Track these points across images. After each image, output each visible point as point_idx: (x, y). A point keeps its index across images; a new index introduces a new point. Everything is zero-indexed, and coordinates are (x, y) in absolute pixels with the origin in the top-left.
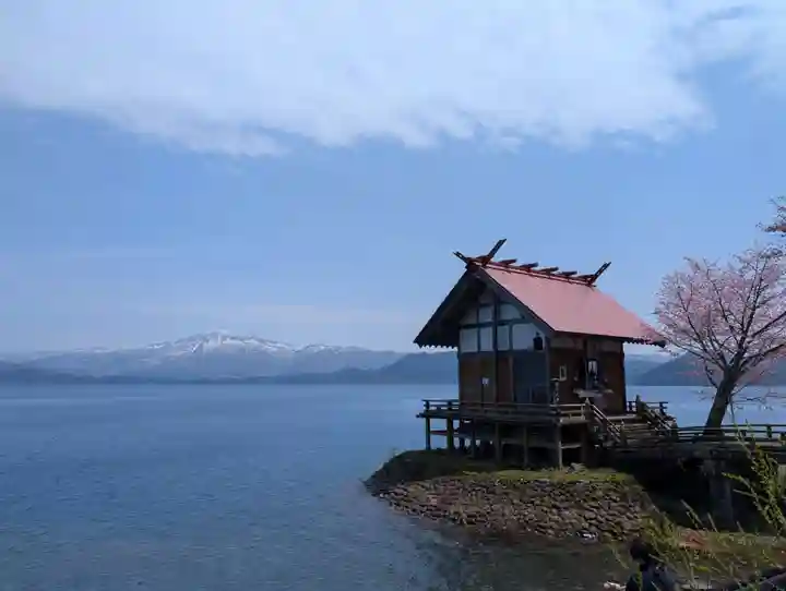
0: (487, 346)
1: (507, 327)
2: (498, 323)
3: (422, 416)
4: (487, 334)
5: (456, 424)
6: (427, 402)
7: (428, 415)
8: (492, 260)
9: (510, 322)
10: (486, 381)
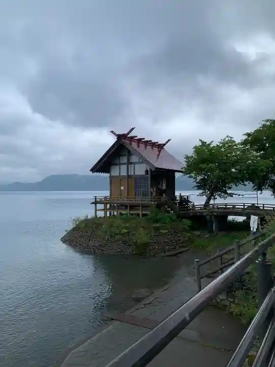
0: (124, 173)
1: (132, 165)
2: (129, 163)
3: (93, 203)
4: (124, 168)
5: (108, 206)
6: (96, 197)
7: (96, 203)
8: (128, 136)
9: (135, 163)
10: (122, 188)
